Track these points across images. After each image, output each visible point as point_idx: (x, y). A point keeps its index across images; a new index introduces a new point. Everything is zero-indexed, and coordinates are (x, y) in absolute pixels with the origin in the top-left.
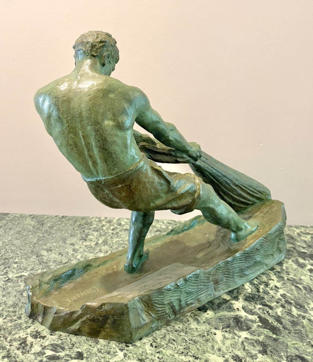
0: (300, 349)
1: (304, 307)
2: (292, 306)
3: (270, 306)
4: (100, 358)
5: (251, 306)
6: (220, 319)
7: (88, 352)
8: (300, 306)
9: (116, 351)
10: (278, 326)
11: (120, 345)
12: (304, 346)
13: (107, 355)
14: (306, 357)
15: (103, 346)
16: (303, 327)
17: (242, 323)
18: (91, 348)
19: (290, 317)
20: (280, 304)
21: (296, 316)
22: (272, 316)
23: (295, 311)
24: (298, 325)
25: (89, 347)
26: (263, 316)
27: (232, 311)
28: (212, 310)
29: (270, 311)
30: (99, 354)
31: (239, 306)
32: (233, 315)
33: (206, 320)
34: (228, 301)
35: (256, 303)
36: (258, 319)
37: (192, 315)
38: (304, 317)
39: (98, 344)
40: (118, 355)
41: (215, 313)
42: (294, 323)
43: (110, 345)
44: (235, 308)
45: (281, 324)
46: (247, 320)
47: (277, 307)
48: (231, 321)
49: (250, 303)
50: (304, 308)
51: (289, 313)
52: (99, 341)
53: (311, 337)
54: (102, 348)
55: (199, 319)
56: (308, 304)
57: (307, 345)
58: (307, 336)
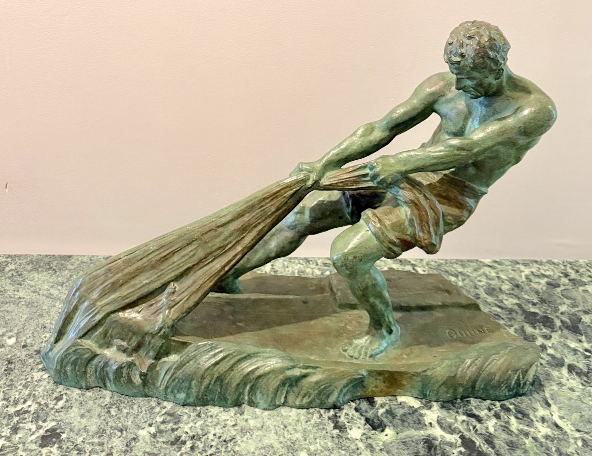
1: (528, 416)
2: (510, 415)
3: (479, 416)
5: (450, 417)
6: (404, 443)
8: (521, 415)
10: (488, 452)
16: (526, 451)
17: (436, 449)
19: (506, 435)
20: (493, 412)
21: (516, 432)
22: (481, 434)
23: (514, 424)
24: (517, 448)
26: (467, 434)
27: (422, 428)
28: (392, 428)
29: (478, 426)
31: (432, 419)
32: (423, 436)
33: (383, 445)
34: (416, 411)
35: (457, 412)
36: (460, 441)
37: (362, 438)
38: (527, 435)
41: (397, 433)
42: (512, 446)
44: (427, 423)
45: (493, 448)
46: (444, 444)
47: (489, 417)
48: (420, 446)
49: (449, 412)
50: (529, 418)
51: (506, 428)
55: (374, 444)
56: (535, 410)
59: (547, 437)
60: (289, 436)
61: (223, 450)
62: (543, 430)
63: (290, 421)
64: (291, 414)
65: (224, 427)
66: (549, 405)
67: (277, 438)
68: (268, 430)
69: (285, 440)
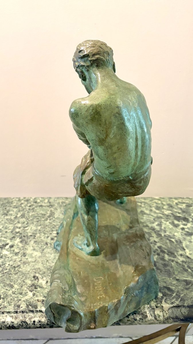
0: (167, 282)
1: (174, 254)
2: (165, 254)
4: (14, 298)
7: (4, 294)
8: (171, 253)
9: (27, 292)
11: (31, 288)
12: (171, 280)
13: (20, 295)
14: (171, 287)
15: (17, 289)
16: (172, 267)
18: (7, 291)
20: (156, 253)
21: (167, 260)
23: (167, 257)
24: (168, 266)
25: (6, 291)
30: (13, 295)
38: (173, 261)
39: (13, 288)
40: (28, 295)
42: (165, 265)
43: (22, 288)
51: (163, 259)
52: (13, 286)
53: (176, 274)
54: (16, 291)
56: (177, 252)
57: (173, 279)
58: (174, 273)
59: (183, 262)
60: (49, 264)
61: (13, 270)
62: (181, 259)
63: (50, 258)
64: (51, 256)
65: (15, 261)
66: (185, 250)
67: (42, 265)
68: (38, 262)
69: (47, 266)
